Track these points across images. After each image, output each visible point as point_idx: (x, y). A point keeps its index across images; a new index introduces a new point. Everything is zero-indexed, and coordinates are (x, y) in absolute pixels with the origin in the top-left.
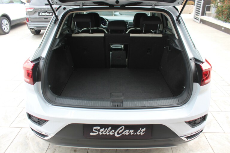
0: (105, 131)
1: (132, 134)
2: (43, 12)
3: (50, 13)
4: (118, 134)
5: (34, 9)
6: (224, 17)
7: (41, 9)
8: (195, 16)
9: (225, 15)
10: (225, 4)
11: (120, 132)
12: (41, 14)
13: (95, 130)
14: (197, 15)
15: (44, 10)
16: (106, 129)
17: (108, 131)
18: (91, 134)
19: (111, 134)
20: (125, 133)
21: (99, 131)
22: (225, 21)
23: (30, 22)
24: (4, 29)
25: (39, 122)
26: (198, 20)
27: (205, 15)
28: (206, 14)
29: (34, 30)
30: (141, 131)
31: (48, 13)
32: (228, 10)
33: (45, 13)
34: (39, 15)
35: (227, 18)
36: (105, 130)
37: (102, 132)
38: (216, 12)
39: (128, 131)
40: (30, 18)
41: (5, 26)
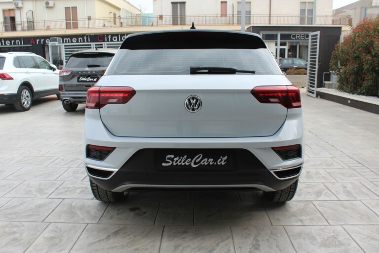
0: (180, 160)
1: (211, 163)
2: (84, 77)
3: (94, 78)
4: (195, 163)
5: (72, 72)
6: (350, 87)
7: (82, 72)
8: (309, 88)
9: (351, 83)
10: (348, 67)
11: (197, 161)
12: (82, 79)
13: (168, 159)
14: (311, 86)
15: (87, 74)
16: (181, 158)
17: (183, 161)
18: (164, 164)
19: (187, 164)
20: (203, 162)
21: (172, 160)
22: (352, 91)
23: (64, 90)
24: (24, 103)
25: (100, 156)
26: (313, 93)
27: (324, 87)
28: (326, 85)
29: (69, 103)
30: (222, 160)
31: (91, 78)
32: (353, 76)
33: (87, 78)
34: (78, 81)
35: (354, 88)
36: (179, 158)
37: (177, 161)
38: (338, 80)
39: (206, 159)
40: (64, 85)
41: (25, 98)
